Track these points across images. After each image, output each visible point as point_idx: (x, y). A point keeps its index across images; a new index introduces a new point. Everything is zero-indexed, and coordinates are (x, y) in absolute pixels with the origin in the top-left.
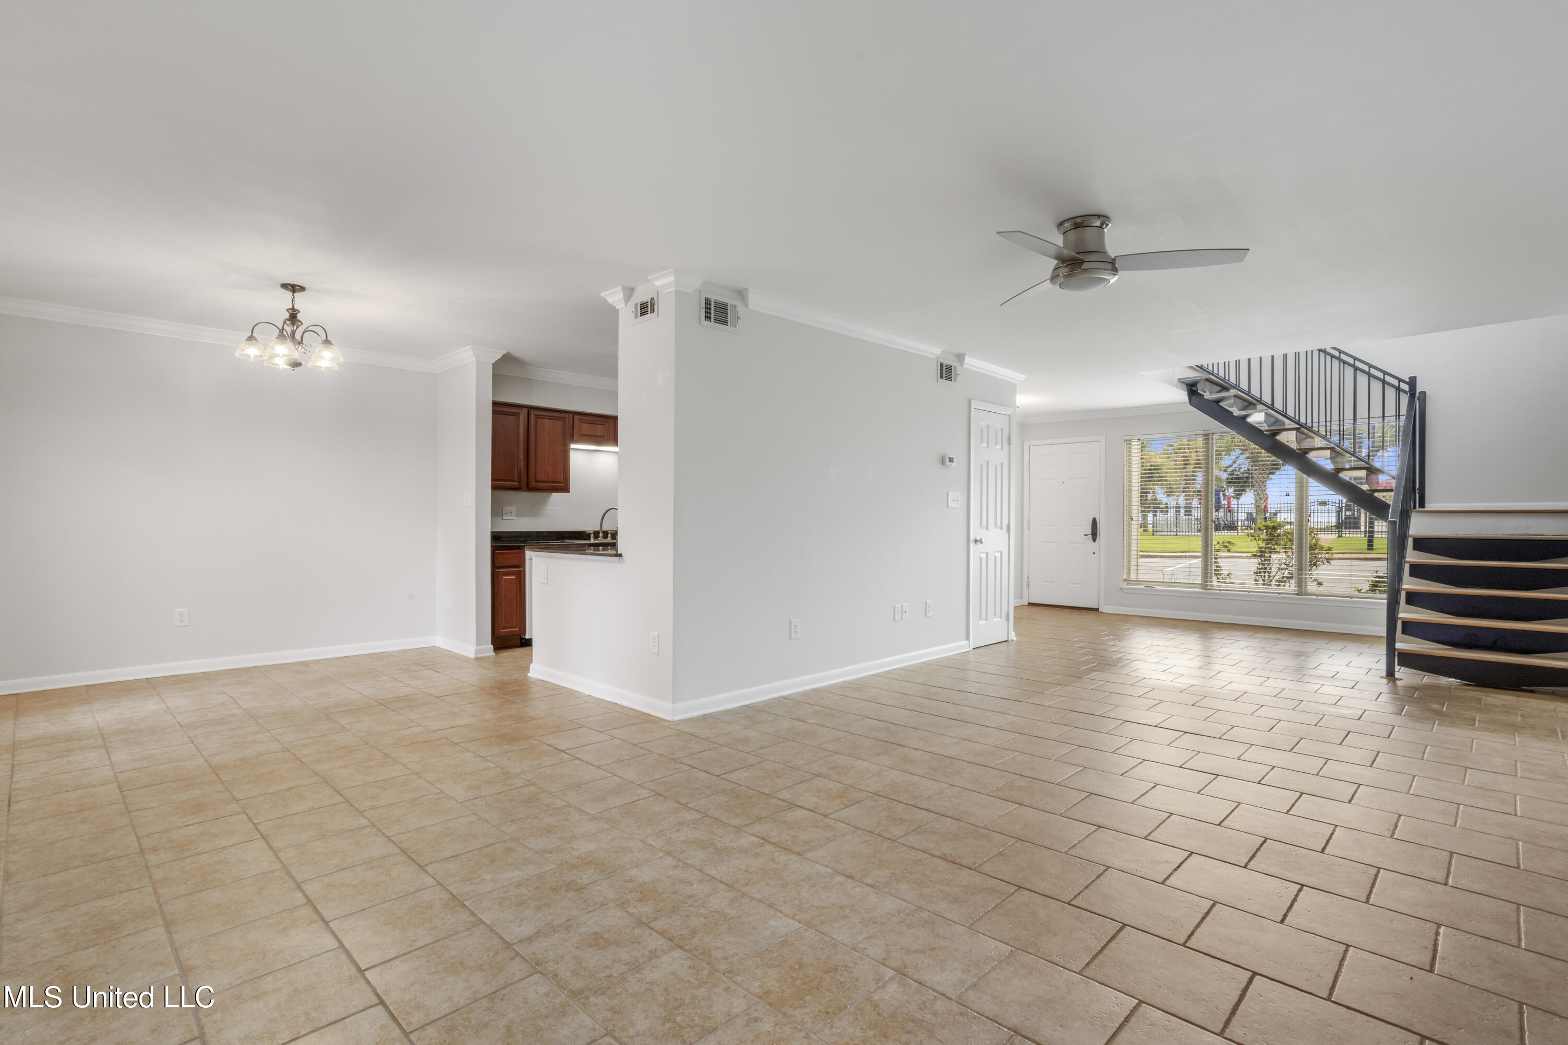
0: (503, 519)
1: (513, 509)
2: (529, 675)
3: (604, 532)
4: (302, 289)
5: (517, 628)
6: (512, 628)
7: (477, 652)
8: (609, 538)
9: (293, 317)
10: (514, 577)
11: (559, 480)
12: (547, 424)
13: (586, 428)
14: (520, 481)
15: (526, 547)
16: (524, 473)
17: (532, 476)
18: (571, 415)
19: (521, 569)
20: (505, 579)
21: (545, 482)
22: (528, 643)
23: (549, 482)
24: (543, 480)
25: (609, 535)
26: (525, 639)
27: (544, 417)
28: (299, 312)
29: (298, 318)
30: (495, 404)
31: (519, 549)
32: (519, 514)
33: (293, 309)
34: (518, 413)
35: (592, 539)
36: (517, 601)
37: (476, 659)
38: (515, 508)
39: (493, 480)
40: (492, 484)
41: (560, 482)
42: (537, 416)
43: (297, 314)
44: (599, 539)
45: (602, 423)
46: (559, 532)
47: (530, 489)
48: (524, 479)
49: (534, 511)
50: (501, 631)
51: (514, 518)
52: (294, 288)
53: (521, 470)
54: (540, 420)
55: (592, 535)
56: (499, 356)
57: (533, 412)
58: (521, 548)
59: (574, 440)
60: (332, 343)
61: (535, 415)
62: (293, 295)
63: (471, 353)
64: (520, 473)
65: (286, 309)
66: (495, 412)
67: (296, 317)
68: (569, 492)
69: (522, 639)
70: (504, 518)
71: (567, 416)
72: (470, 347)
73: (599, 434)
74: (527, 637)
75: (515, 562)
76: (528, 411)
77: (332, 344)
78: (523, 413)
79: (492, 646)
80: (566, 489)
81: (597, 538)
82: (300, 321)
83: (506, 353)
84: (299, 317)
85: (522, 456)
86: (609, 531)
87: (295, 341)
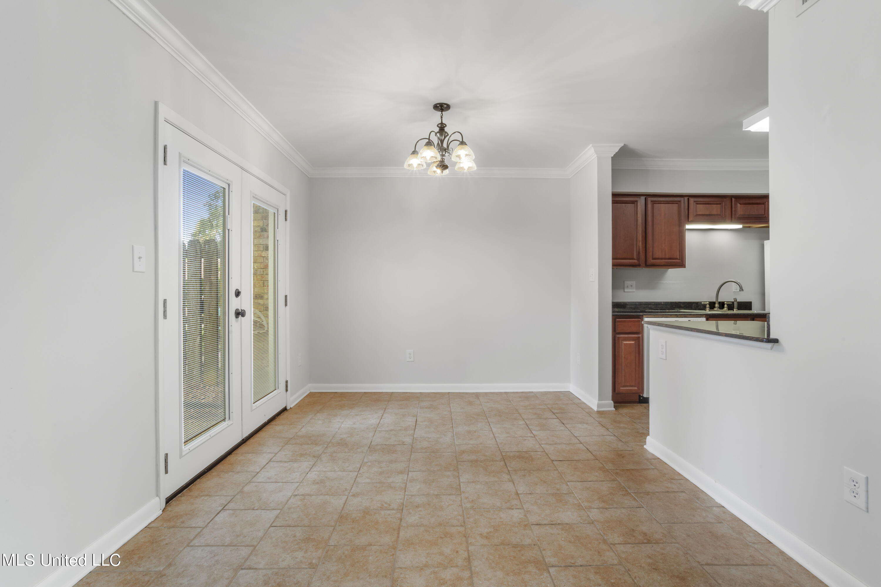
0: (624, 292)
1: (634, 283)
2: (645, 446)
3: (719, 303)
4: (448, 107)
5: (636, 387)
6: (632, 386)
7: (599, 406)
8: (725, 309)
9: (442, 128)
10: (633, 342)
11: (676, 257)
12: (663, 209)
13: (701, 209)
14: (638, 259)
15: (644, 316)
16: (642, 252)
17: (650, 254)
18: (686, 199)
19: (640, 336)
20: (625, 343)
21: (662, 259)
22: (646, 401)
23: (665, 259)
24: (660, 257)
25: (726, 306)
26: (642, 397)
27: (660, 202)
28: (446, 126)
30: (614, 195)
31: (639, 318)
32: (638, 288)
33: (442, 123)
34: (637, 201)
35: (708, 309)
36: (636, 364)
37: (599, 412)
38: (635, 282)
39: (613, 259)
40: (612, 262)
41: (676, 259)
42: (654, 202)
43: (444, 127)
44: (715, 309)
45: (718, 203)
46: (676, 303)
47: (647, 265)
48: (642, 257)
49: (652, 284)
50: (621, 388)
51: (634, 290)
52: (441, 107)
53: (640, 250)
54: (656, 206)
55: (708, 306)
56: (617, 150)
57: (650, 199)
58: (640, 317)
59: (690, 220)
60: (467, 143)
61: (652, 201)
62: (442, 113)
63: (592, 150)
64: (639, 253)
65: (437, 125)
66: (614, 202)
67: (444, 130)
68: (685, 267)
69: (640, 396)
70: (626, 290)
71: (682, 199)
72: (591, 145)
73: (714, 212)
74: (645, 395)
75: (634, 329)
76: (646, 198)
77: (466, 145)
78: (641, 201)
79: (612, 402)
80: (681, 264)
81: (713, 309)
82: (446, 133)
83: (623, 145)
84: (446, 129)
85: (640, 238)
86: (725, 302)
87: (443, 149)
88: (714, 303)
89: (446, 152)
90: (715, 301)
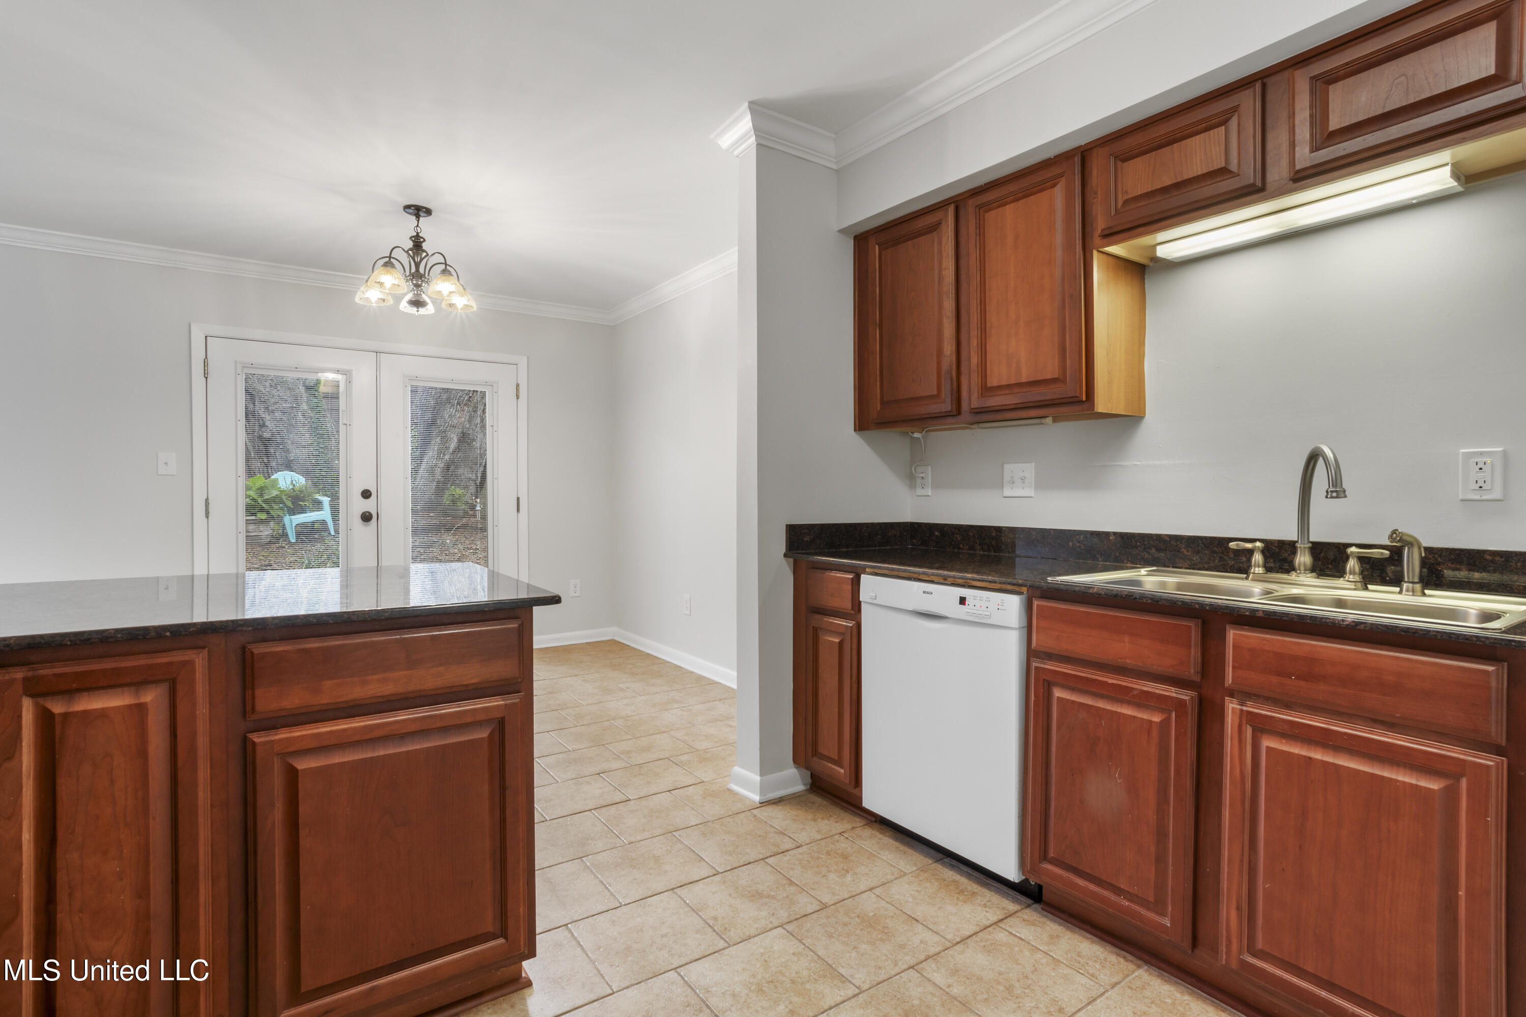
4: (428, 212)
5: (840, 765)
9: (418, 243)
10: (837, 641)
14: (947, 397)
18: (1078, 158)
20: (823, 639)
25: (1352, 564)
27: (1003, 202)
28: (424, 240)
29: (423, 248)
33: (418, 236)
34: (940, 222)
36: (841, 702)
42: (985, 208)
43: (421, 242)
50: (814, 759)
52: (418, 211)
54: (991, 216)
55: (1258, 558)
57: (970, 204)
61: (978, 208)
62: (418, 220)
64: (948, 376)
65: (410, 236)
67: (422, 247)
76: (957, 206)
78: (948, 218)
82: (424, 251)
85: (949, 330)
86: (1351, 545)
87: (417, 277)
88: (1289, 547)
89: (422, 281)
90: (1297, 540)
